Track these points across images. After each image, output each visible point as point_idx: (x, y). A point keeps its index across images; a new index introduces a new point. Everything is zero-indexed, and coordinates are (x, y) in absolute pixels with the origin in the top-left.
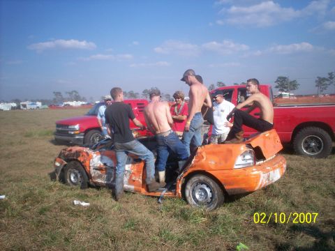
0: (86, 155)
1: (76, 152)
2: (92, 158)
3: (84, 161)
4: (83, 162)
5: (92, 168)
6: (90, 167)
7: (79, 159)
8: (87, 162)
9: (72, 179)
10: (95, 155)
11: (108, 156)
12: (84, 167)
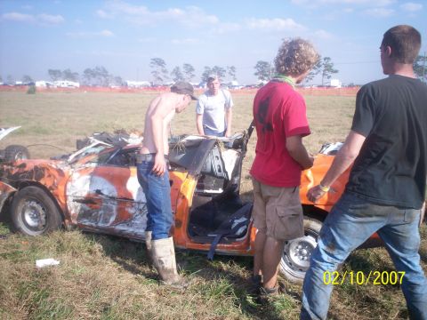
0: (56, 174)
1: (36, 167)
2: (69, 179)
3: (55, 186)
4: (51, 188)
5: (70, 199)
6: (66, 197)
7: (42, 182)
8: (61, 188)
9: (28, 219)
10: (76, 176)
11: (104, 175)
12: (53, 197)
